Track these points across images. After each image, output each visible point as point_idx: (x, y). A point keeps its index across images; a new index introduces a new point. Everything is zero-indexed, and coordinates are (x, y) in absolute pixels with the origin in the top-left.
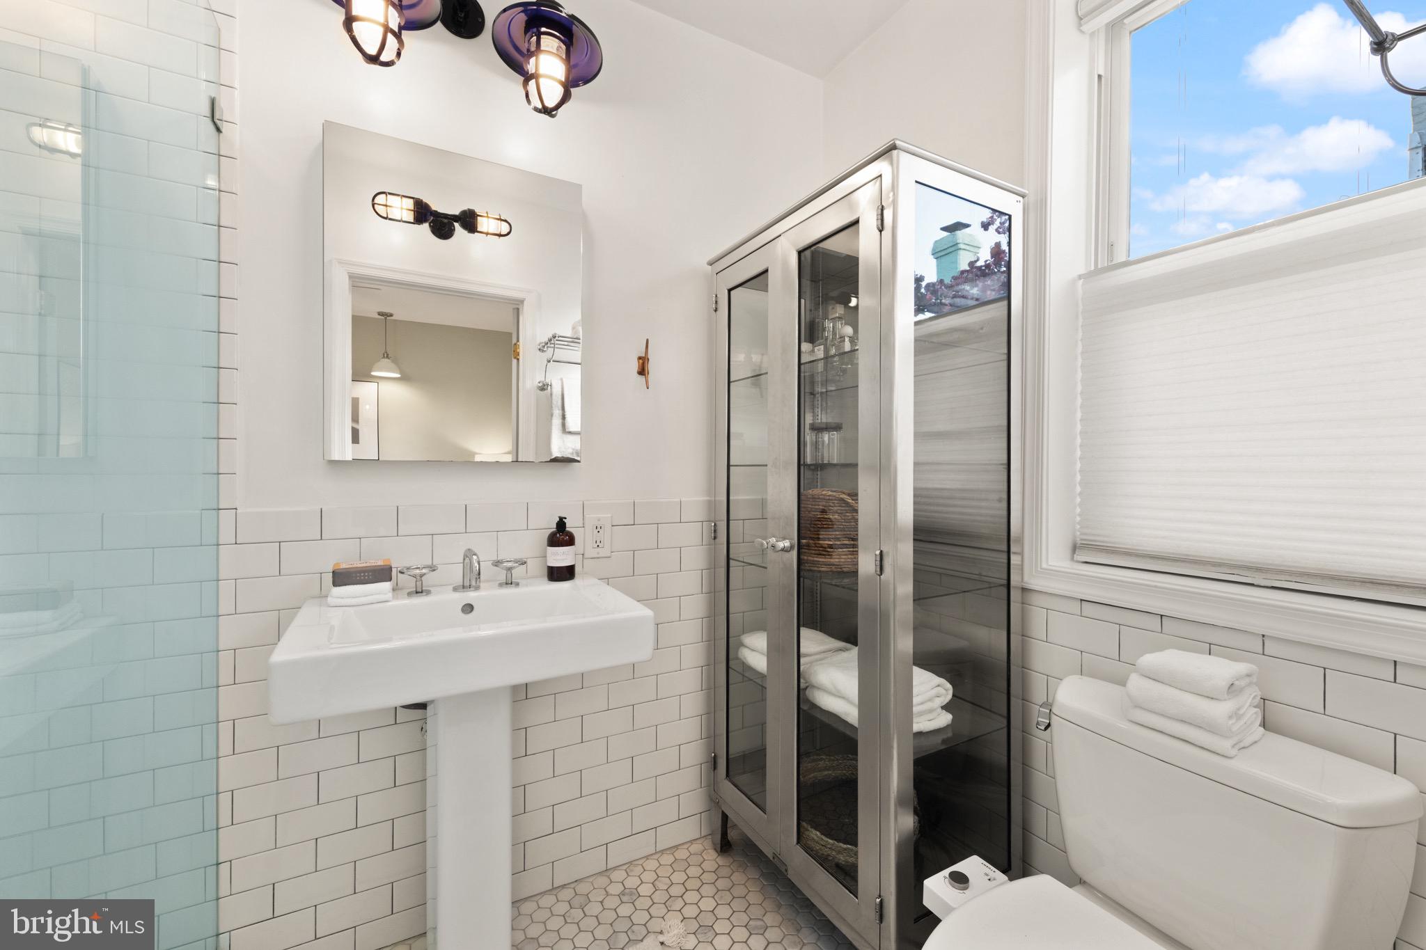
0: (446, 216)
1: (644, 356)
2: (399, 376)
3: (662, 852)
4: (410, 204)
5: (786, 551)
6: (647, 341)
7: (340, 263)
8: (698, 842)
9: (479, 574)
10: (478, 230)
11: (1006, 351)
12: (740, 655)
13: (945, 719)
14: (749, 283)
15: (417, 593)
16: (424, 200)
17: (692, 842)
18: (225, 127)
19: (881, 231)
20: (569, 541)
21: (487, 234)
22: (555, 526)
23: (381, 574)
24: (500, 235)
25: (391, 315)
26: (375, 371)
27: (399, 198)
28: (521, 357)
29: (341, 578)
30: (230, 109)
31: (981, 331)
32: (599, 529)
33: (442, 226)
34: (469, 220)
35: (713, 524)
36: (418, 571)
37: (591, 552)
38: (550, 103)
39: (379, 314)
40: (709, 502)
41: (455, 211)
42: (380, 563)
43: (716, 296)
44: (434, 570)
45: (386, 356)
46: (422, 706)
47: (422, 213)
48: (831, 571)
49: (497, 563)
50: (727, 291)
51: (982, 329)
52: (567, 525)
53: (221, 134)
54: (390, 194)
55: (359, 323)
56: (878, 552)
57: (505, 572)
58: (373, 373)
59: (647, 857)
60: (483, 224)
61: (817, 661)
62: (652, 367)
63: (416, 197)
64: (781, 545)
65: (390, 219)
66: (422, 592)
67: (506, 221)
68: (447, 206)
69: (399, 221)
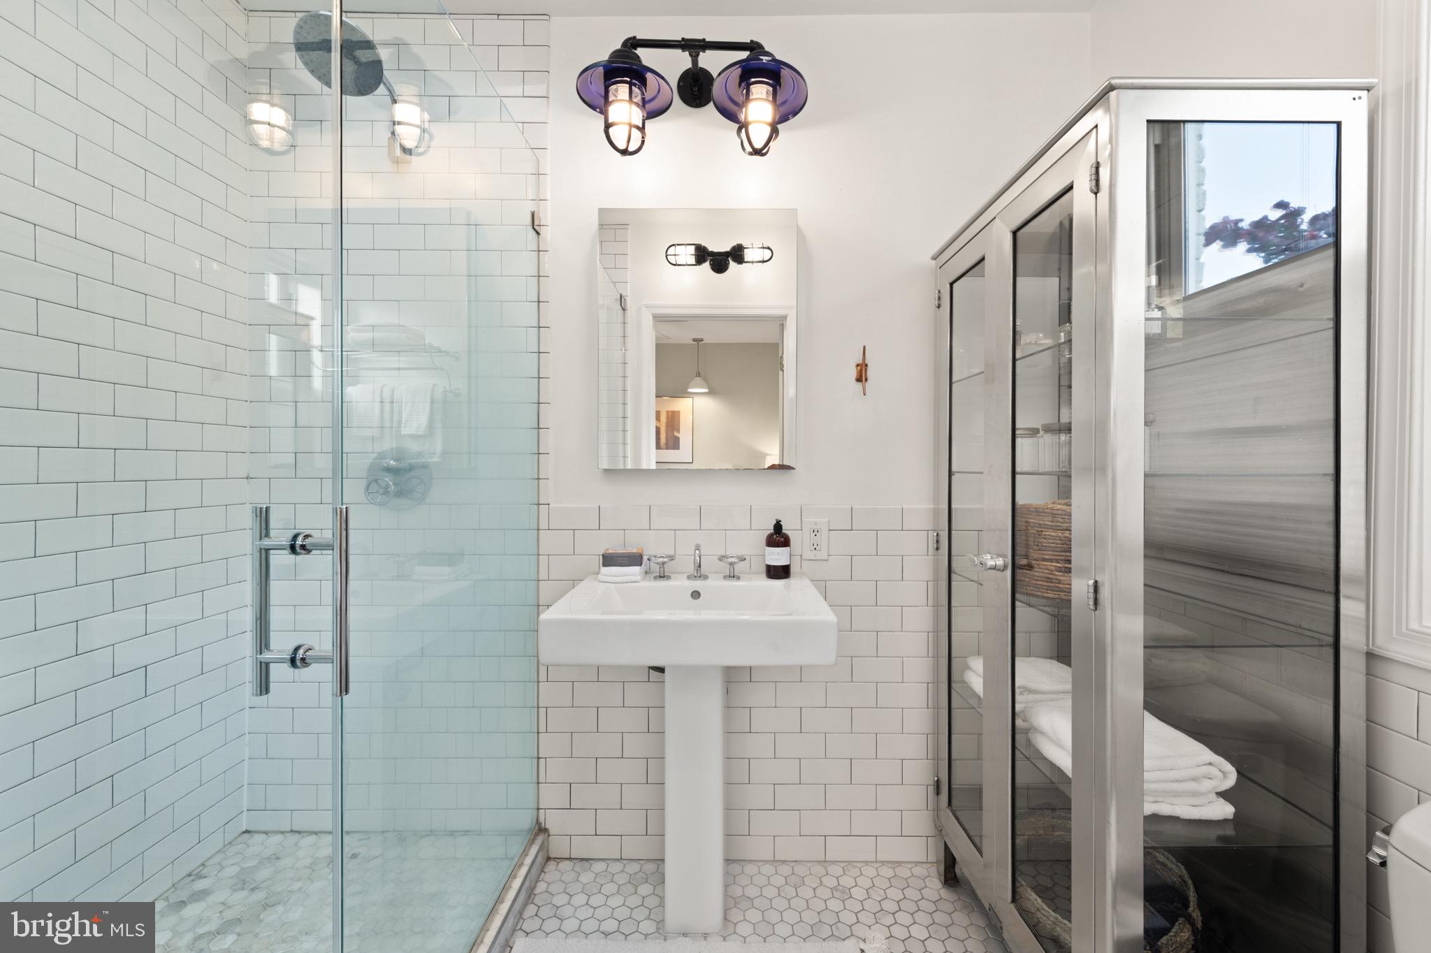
0: (720, 254)
1: (861, 362)
2: (707, 390)
3: (883, 863)
4: (692, 249)
5: (998, 570)
6: (864, 347)
7: (646, 307)
8: (924, 865)
9: (700, 566)
10: (745, 260)
11: (1331, 315)
12: (966, 679)
13: (1225, 810)
14: (971, 272)
15: (660, 577)
16: (703, 245)
17: (917, 863)
18: (542, 230)
19: (1096, 194)
20: (785, 542)
21: (752, 262)
22: (772, 528)
23: (634, 559)
24: (763, 262)
25: (702, 340)
26: (692, 388)
27: (684, 246)
28: (785, 369)
29: (609, 560)
30: (546, 217)
31: (1300, 289)
32: (816, 533)
33: (719, 262)
34: (737, 254)
35: (935, 534)
36: (661, 560)
37: (809, 554)
38: (759, 145)
39: (694, 340)
40: (934, 509)
41: (727, 248)
42: (635, 551)
43: (939, 291)
44: (672, 560)
45: (698, 375)
46: (661, 670)
47: (702, 254)
48: (1059, 598)
49: (721, 558)
50: (948, 285)
51: (1302, 285)
52: (783, 528)
53: (540, 236)
54: (678, 245)
55: (663, 350)
56: (1091, 582)
57: (728, 566)
58: (689, 390)
59: (866, 863)
60: (748, 255)
61: (1041, 701)
62: (871, 373)
63: (696, 243)
64: (991, 563)
65: (679, 265)
66: (664, 577)
67: (769, 248)
68: (719, 245)
69: (685, 265)
